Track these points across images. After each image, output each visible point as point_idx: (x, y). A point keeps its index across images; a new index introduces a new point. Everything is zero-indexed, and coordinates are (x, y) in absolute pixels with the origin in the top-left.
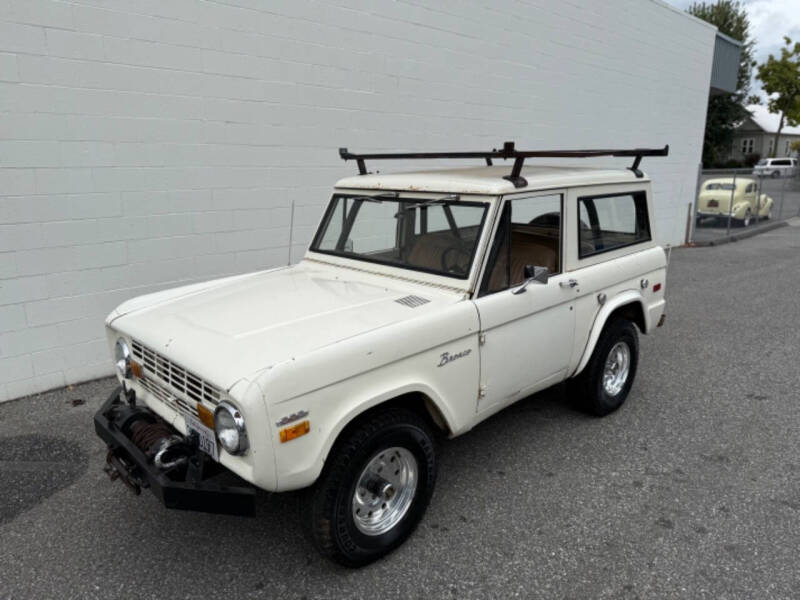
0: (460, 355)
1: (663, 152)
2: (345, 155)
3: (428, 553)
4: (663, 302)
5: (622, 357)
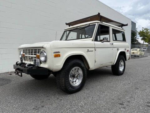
0: (91, 51)
1: (127, 25)
2: (67, 24)
3: (85, 92)
4: (129, 54)
5: (122, 63)
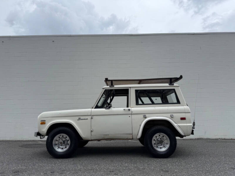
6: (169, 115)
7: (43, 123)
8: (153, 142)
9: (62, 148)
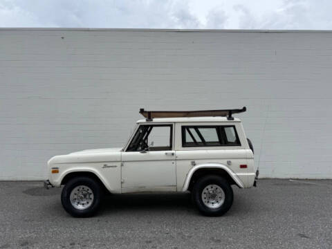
0: (112, 167)
4: (253, 174)
6: (225, 161)
7: (55, 171)
8: (203, 196)
9: (83, 204)
